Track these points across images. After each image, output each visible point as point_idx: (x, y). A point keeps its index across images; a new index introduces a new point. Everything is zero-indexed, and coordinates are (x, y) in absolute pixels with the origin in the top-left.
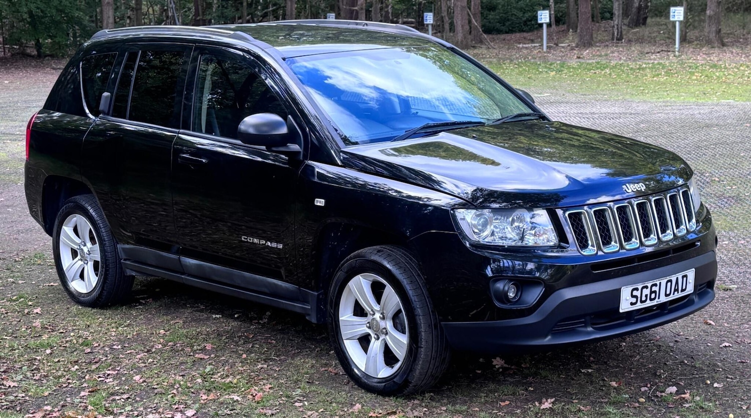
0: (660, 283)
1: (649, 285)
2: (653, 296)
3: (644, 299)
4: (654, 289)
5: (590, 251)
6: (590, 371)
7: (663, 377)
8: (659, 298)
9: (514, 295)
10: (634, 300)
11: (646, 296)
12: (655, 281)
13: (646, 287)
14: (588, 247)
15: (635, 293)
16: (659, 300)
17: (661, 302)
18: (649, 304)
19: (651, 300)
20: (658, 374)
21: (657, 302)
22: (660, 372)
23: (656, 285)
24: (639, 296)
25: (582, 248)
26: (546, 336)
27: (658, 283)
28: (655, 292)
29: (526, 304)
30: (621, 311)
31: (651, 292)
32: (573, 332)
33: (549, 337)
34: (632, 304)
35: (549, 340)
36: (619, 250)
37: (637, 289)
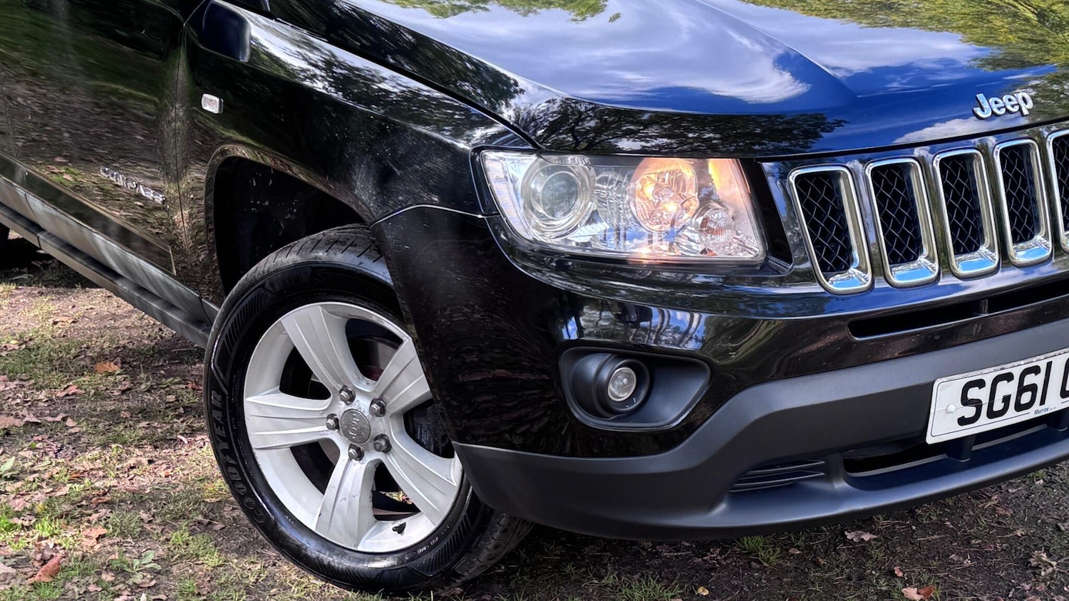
0: (1049, 365)
1: (1017, 372)
2: (1026, 397)
3: (998, 406)
4: (1029, 380)
5: (854, 279)
6: (867, 537)
7: (1043, 573)
8: (1042, 402)
9: (626, 396)
10: (969, 412)
11: (1006, 399)
12: (1035, 359)
13: (1009, 377)
14: (847, 268)
15: (973, 393)
16: (1043, 407)
17: (1049, 412)
18: (1013, 417)
19: (1019, 407)
20: (1033, 562)
21: (1036, 412)
22: (1039, 559)
23: (1036, 370)
24: (985, 401)
25: (832, 270)
26: (712, 504)
27: (1043, 365)
28: (1033, 388)
29: (657, 422)
30: (930, 440)
31: (1022, 389)
32: (791, 492)
33: (722, 507)
34: (963, 421)
35: (724, 513)
36: (938, 278)
37: (980, 384)
